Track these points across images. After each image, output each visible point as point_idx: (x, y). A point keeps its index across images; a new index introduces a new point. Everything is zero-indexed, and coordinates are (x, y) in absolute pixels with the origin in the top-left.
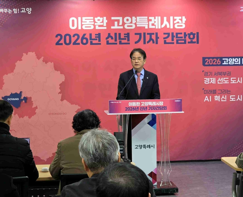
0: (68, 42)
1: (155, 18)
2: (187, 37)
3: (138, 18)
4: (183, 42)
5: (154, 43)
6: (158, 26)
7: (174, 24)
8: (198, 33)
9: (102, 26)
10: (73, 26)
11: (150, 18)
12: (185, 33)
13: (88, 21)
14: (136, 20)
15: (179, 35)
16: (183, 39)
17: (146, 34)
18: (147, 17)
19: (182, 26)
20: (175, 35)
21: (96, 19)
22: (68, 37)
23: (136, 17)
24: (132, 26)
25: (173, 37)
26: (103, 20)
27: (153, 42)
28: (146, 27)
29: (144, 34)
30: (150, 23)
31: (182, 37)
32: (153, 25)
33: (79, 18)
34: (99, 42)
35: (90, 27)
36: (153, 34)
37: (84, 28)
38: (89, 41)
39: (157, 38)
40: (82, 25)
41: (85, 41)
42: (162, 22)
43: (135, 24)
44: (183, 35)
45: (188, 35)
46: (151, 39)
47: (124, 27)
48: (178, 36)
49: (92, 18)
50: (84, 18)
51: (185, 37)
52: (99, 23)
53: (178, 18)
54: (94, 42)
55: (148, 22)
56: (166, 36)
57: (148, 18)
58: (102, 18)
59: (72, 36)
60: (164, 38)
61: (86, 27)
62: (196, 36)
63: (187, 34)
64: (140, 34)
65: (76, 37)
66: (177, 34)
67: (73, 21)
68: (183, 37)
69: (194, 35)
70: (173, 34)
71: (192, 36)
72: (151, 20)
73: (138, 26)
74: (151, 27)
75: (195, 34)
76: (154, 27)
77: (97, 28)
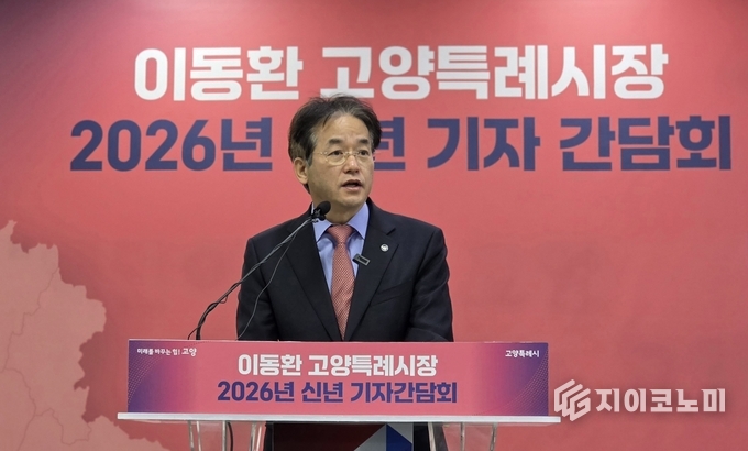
0: (124, 154)
1: (521, 54)
2: (674, 139)
3: (444, 51)
4: (655, 159)
5: (518, 165)
6: (536, 87)
7: (611, 80)
8: (725, 121)
9: (281, 86)
10: (151, 85)
11: (499, 52)
12: (663, 121)
13: (217, 65)
14: (435, 61)
15: (635, 131)
16: (655, 145)
17: (481, 124)
18: (484, 49)
19: (648, 87)
20: (614, 127)
21: (254, 56)
22: (124, 137)
23: (434, 48)
24: (414, 88)
25: (606, 135)
26: (284, 60)
27: (514, 162)
28: (482, 94)
29: (473, 122)
30: (500, 73)
31: (649, 140)
32: (512, 82)
33: (180, 54)
34: (265, 160)
35: (227, 90)
36: (514, 123)
37: (198, 93)
38: (219, 154)
39: (531, 141)
40: (189, 82)
41: (199, 153)
42: (555, 72)
43: (432, 78)
44: (652, 130)
45: (677, 131)
46: (502, 147)
47: (378, 92)
48: (631, 134)
49: (237, 51)
50: (199, 54)
51: (664, 139)
52: (265, 74)
53: (629, 54)
54: (241, 156)
55: (491, 70)
56: (575, 131)
57: (490, 54)
58: (280, 53)
59: (144, 131)
60: (564, 144)
61: (206, 91)
62: (715, 132)
63: (672, 123)
64: (453, 125)
65: (162, 134)
66: (625, 124)
67: (152, 64)
68: (656, 140)
69: (706, 127)
70: (604, 122)
71: (696, 135)
72: (503, 62)
73: (442, 86)
74: (502, 91)
75: (711, 124)
76: (516, 92)
77: (257, 93)
